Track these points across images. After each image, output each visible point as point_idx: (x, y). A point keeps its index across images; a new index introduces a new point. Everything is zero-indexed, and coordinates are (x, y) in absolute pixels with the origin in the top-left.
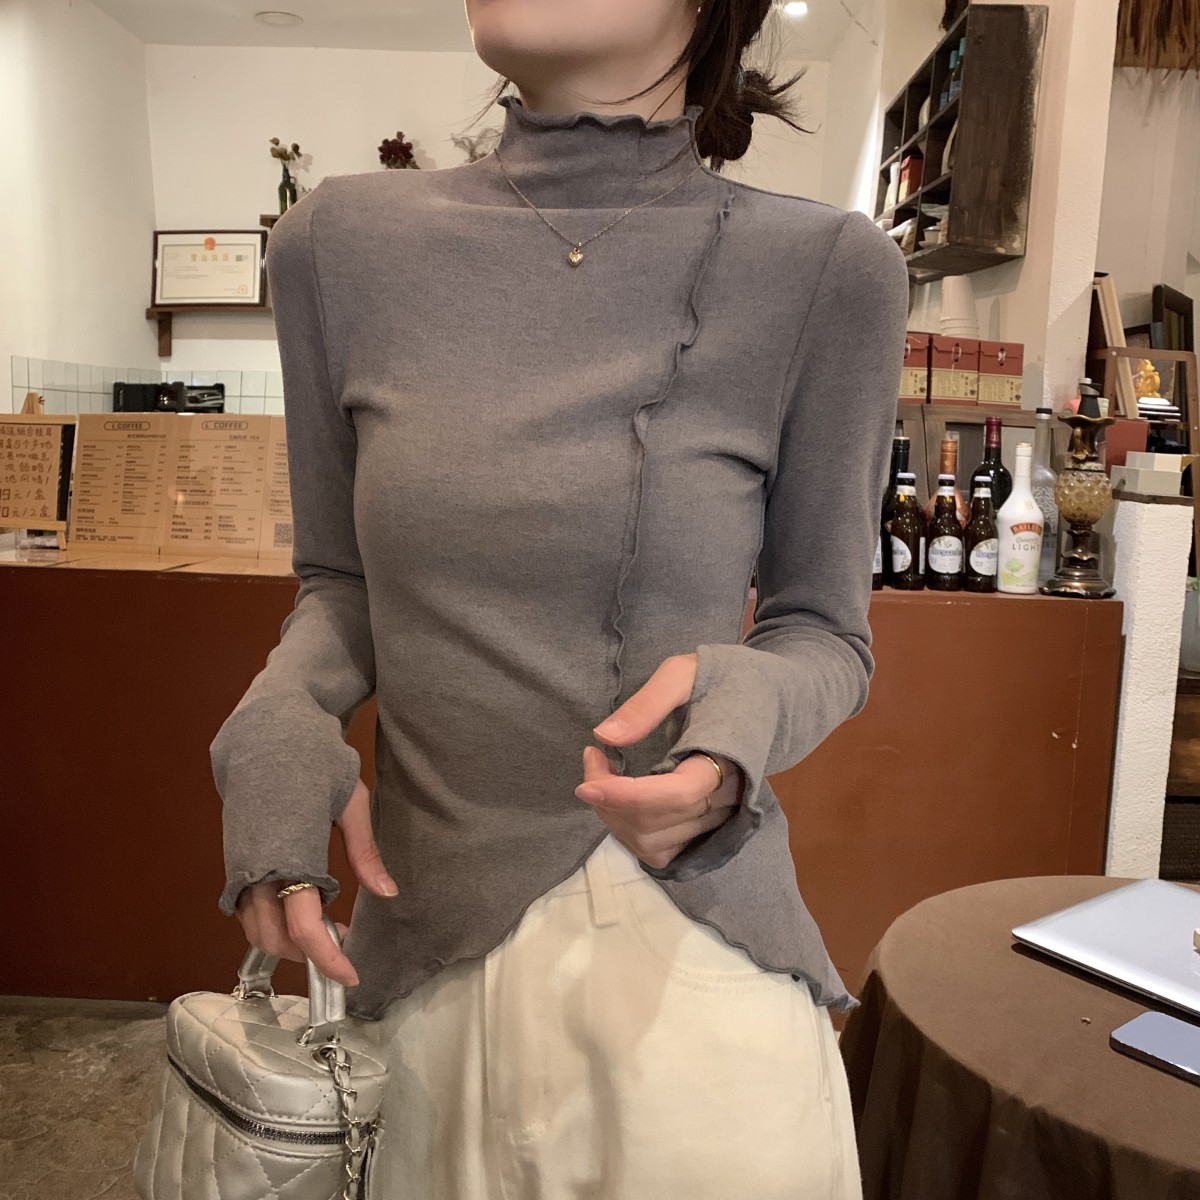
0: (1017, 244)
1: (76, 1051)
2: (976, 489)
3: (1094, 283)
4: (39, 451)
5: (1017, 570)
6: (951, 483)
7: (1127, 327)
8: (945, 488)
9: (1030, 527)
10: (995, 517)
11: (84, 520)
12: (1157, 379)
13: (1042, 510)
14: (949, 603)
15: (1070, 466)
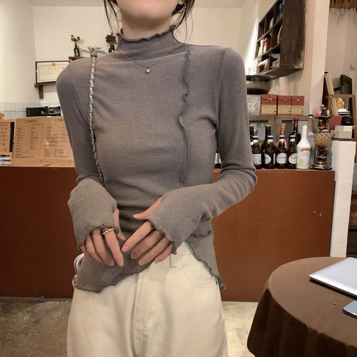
0: (301, 65)
1: (20, 313)
2: (291, 139)
3: (324, 76)
4: (3, 131)
5: (303, 162)
6: (283, 138)
7: (335, 88)
8: (281, 139)
9: (306, 149)
10: (296, 147)
11: (18, 152)
12: (343, 103)
13: (310, 144)
14: (282, 172)
15: (319, 131)
